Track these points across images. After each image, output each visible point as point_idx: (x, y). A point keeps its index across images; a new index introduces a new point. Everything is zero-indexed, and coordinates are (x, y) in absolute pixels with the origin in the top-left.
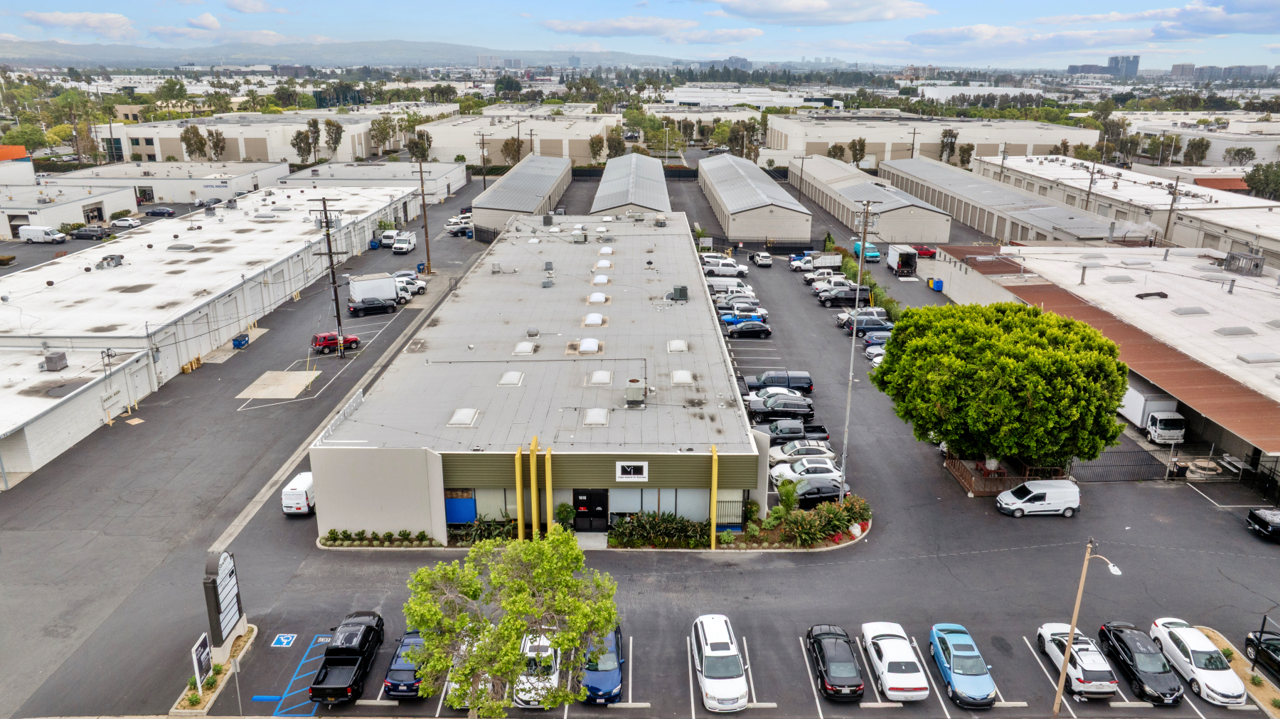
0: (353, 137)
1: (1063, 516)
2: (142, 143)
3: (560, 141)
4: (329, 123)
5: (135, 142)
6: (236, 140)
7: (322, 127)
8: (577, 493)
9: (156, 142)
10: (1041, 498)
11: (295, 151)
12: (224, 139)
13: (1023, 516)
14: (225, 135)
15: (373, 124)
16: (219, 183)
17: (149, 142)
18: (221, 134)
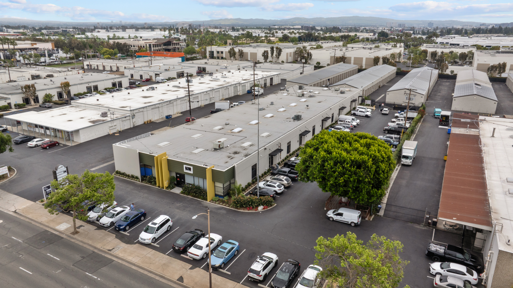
0: (287, 54)
1: (350, 225)
2: (220, 53)
3: (362, 58)
4: (277, 48)
5: (218, 52)
6: (247, 53)
7: (275, 49)
8: (177, 174)
9: (224, 53)
10: (341, 215)
11: (263, 58)
12: (243, 53)
13: (333, 220)
14: (244, 51)
16: (224, 67)
17: (222, 52)
18: (243, 51)
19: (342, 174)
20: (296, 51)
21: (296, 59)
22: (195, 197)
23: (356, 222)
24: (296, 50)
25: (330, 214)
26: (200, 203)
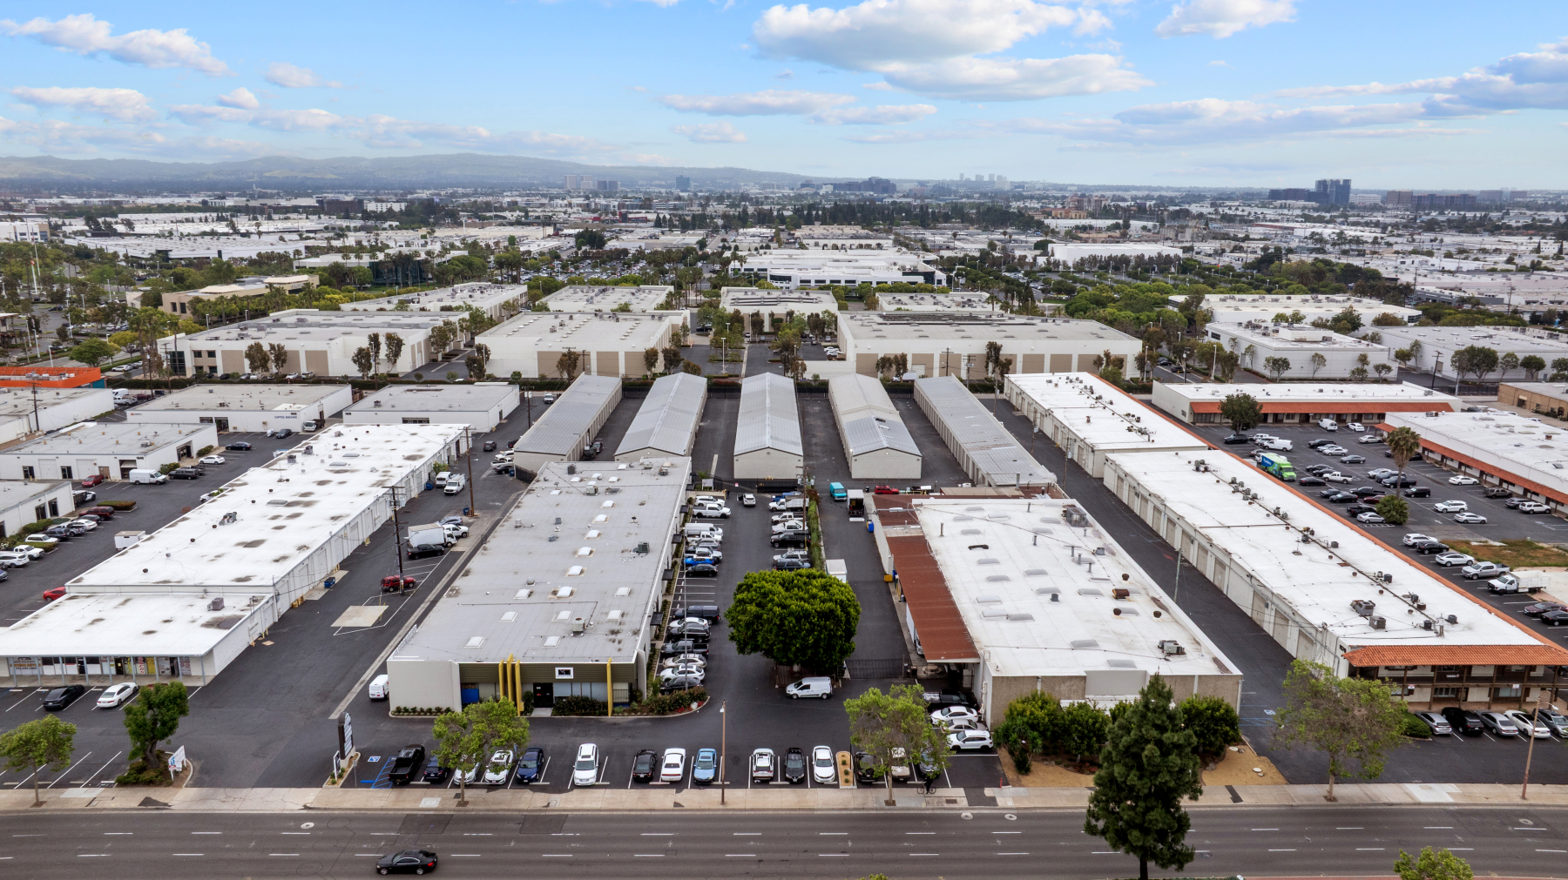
0: (413, 346)
1: (821, 698)
2: (205, 355)
3: (616, 354)
4: (390, 337)
5: (198, 354)
6: (296, 353)
7: (382, 340)
8: (535, 685)
9: (219, 355)
10: (808, 687)
11: (356, 367)
12: (286, 352)
13: (798, 698)
14: (286, 349)
15: (433, 330)
17: (212, 354)
18: (283, 348)
19: (810, 632)
20: (430, 337)
21: (434, 357)
22: (583, 715)
23: (828, 692)
24: (430, 333)
25: (792, 690)
26: (599, 722)
